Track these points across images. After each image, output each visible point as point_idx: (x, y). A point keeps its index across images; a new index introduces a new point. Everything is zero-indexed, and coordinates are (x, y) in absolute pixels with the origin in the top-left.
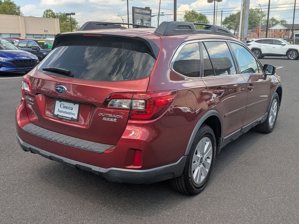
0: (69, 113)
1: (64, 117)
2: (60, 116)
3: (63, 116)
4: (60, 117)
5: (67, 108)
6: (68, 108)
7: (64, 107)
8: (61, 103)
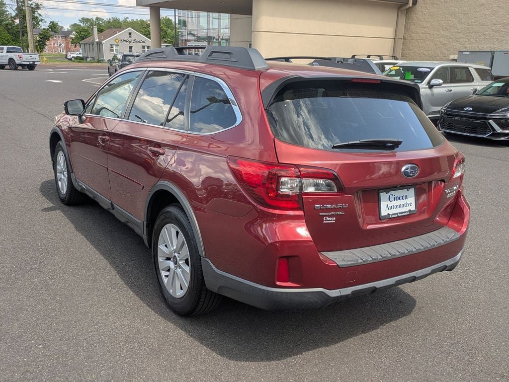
0: (404, 205)
1: (400, 213)
2: (393, 214)
3: (397, 214)
4: (393, 216)
5: (399, 198)
6: (401, 198)
7: (395, 199)
8: (389, 194)
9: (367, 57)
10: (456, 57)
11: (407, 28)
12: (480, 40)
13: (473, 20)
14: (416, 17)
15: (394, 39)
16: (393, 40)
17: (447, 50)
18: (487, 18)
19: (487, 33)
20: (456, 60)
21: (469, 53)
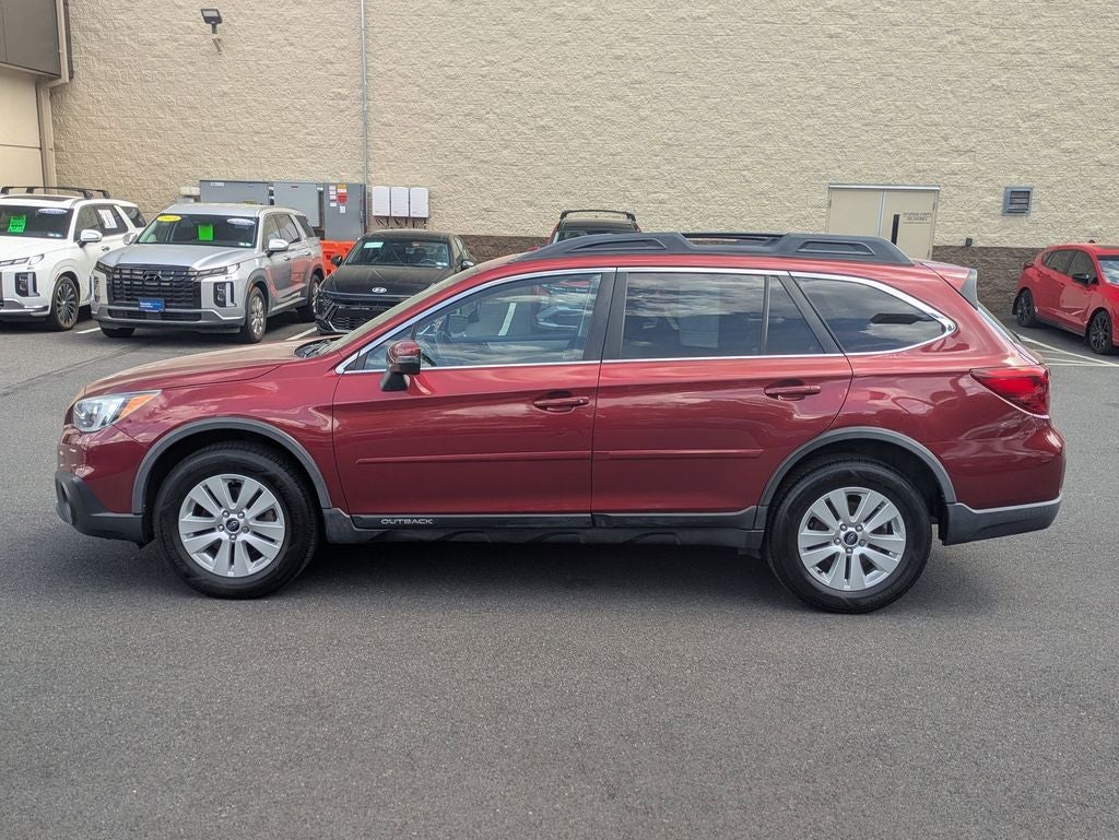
9: (27, 192)
10: (195, 191)
11: (59, 128)
12: (234, 161)
13: (212, 122)
14: (79, 105)
15: (40, 149)
16: (38, 151)
17: (168, 176)
18: (238, 119)
19: (245, 148)
20: (197, 199)
21: (222, 184)
